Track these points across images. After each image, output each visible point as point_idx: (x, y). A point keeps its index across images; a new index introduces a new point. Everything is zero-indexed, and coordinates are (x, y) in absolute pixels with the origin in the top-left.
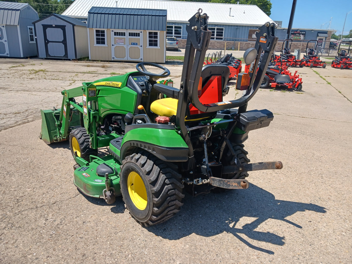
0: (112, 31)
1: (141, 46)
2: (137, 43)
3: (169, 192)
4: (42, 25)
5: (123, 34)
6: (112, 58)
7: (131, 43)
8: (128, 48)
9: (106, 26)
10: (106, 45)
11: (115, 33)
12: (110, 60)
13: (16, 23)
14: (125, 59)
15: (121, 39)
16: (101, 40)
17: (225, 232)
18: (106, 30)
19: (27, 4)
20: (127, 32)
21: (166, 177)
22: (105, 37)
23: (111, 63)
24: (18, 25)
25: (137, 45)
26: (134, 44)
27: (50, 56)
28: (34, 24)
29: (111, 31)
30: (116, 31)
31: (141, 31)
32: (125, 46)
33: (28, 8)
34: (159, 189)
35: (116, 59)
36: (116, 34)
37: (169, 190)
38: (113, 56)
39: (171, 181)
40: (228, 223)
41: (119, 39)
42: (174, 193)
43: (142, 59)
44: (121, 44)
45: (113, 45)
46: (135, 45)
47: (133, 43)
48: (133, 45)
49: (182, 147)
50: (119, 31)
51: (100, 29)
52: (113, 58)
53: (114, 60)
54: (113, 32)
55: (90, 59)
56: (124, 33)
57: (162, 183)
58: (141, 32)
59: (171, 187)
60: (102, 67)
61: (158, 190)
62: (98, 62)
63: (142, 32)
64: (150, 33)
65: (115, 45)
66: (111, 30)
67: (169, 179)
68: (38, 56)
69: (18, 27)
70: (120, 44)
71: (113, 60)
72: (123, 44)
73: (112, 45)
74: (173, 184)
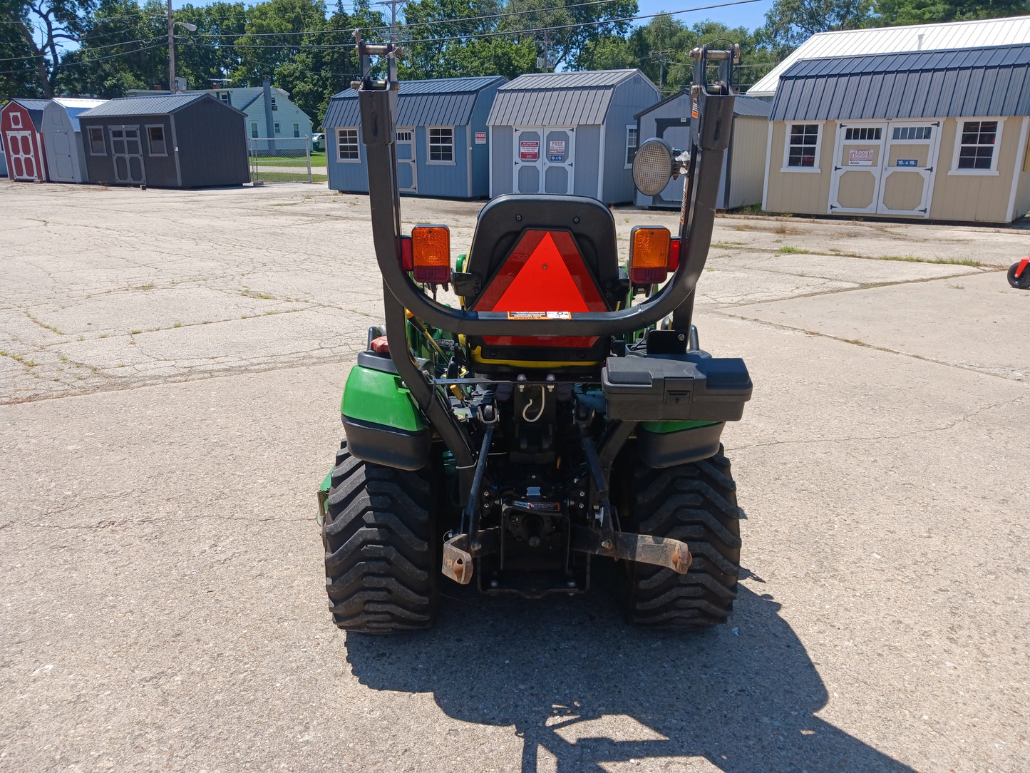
0: (841, 126)
1: (931, 170)
2: (916, 161)
3: (365, 547)
4: (657, 120)
5: (874, 134)
6: (829, 207)
7: (898, 160)
8: (886, 175)
9: (823, 112)
10: (815, 169)
11: (849, 131)
12: (822, 212)
13: (599, 121)
14: (869, 210)
15: (867, 148)
16: (802, 153)
17: (512, 729)
18: (821, 125)
19: (635, 70)
20: (887, 129)
21: (370, 505)
22: (815, 144)
23: (817, 223)
24: (603, 124)
25: (915, 165)
26: (907, 163)
27: (662, 201)
28: (638, 118)
29: (838, 126)
30: (853, 126)
31: (935, 120)
32: (876, 171)
33: (636, 80)
34: (340, 529)
35: (840, 210)
36: (851, 134)
37: (366, 542)
38: (833, 201)
39: (380, 519)
40: (555, 712)
41: (859, 148)
42: (382, 554)
43: (925, 211)
44: (864, 166)
45: (836, 169)
46: (909, 165)
47: (904, 161)
48: (903, 165)
49: (391, 424)
50: (861, 126)
51: (805, 123)
52: (832, 207)
53: (834, 214)
54: (844, 130)
55: (764, 208)
56: (878, 131)
57: (353, 516)
58: (938, 125)
59: (377, 534)
60: (777, 232)
61: (336, 531)
62: (780, 218)
63: (941, 125)
64: (968, 126)
65: (845, 169)
66: (838, 123)
67: (378, 512)
68: (634, 202)
69: (603, 128)
70: (861, 163)
71: (829, 212)
72: (870, 163)
73: (833, 168)
74: (383, 530)
